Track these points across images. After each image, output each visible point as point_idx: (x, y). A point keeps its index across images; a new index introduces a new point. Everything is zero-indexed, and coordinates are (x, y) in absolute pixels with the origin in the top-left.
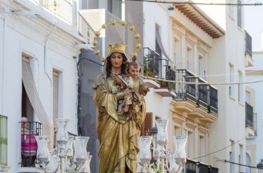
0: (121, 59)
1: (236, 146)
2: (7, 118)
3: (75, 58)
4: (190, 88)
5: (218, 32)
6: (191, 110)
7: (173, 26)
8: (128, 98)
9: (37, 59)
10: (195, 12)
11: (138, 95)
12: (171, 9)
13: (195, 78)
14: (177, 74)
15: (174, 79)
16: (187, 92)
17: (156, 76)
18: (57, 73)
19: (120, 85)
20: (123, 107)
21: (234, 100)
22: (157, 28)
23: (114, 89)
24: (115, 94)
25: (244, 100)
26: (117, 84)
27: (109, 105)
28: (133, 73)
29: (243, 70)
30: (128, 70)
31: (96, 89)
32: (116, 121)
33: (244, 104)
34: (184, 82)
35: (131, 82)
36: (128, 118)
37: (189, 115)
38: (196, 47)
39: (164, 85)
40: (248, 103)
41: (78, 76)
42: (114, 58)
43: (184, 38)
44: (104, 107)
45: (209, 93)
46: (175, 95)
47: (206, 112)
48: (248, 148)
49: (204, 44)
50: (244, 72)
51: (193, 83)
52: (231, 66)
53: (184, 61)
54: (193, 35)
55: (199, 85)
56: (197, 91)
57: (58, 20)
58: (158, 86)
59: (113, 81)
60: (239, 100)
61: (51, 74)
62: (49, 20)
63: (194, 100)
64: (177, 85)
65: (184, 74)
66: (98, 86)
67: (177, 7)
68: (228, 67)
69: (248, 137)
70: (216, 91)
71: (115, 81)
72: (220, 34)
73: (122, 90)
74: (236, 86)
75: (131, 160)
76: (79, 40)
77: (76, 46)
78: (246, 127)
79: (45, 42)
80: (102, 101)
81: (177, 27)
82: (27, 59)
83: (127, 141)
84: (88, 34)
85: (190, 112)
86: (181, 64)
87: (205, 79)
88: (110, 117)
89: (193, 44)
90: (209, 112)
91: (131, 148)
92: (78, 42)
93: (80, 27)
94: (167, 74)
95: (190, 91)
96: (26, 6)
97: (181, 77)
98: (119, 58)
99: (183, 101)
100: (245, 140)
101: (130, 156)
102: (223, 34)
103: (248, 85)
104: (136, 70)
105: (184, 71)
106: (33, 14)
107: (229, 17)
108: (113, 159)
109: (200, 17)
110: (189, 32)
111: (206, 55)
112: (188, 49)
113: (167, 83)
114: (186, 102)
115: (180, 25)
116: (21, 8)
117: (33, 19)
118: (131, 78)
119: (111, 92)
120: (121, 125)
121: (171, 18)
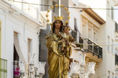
0: (60, 24)
1: (111, 74)
2: (7, 61)
3: (38, 33)
4: (90, 47)
5: (103, 22)
6: (90, 57)
7: (82, 19)
8: (64, 44)
9: (20, 34)
10: (92, 13)
11: (68, 42)
12: (81, 11)
13: (92, 43)
14: (84, 41)
15: (83, 43)
16: (89, 49)
17: (75, 42)
18: (29, 40)
19: (59, 37)
20: (61, 48)
21: (110, 53)
22: (75, 20)
23: (57, 39)
24: (57, 41)
25: (114, 52)
26: (58, 36)
27: (54, 47)
28: (66, 31)
29: (114, 39)
30: (64, 29)
31: (47, 39)
32: (57, 55)
33: (115, 55)
34: (87, 44)
35: (65, 36)
36: (63, 54)
37: (89, 60)
38: (92, 28)
39: (78, 46)
40: (116, 54)
41: (39, 41)
42: (57, 23)
43: (87, 24)
44: (51, 48)
45: (98, 49)
46: (83, 50)
47: (97, 58)
48: (116, 74)
49: (96, 27)
50: (114, 40)
51: (91, 45)
52: (109, 37)
53: (87, 35)
54: (91, 23)
55: (94, 46)
56: (93, 48)
57: (30, 16)
58: (76, 46)
59: (56, 35)
60: (112, 53)
61: (27, 41)
62: (26, 16)
63: (92, 52)
64: (84, 46)
65: (87, 41)
66: (48, 37)
67: (84, 10)
68: (107, 37)
69: (116, 70)
70: (102, 49)
71: (57, 35)
72: (104, 22)
73: (60, 40)
74: (111, 46)
75: (65, 75)
76: (40, 25)
77: (38, 28)
78: (115, 65)
79: (24, 26)
80: (50, 45)
81: (84, 19)
82: (16, 33)
83: (63, 65)
84: (44, 23)
85: (90, 58)
86: (86, 36)
87: (97, 43)
88: (54, 53)
89: (91, 27)
90: (99, 58)
91: (65, 69)
92: (39, 26)
93: (40, 19)
94: (80, 41)
95: (90, 48)
96: (16, 10)
97: (86, 42)
98: (59, 23)
99: (87, 53)
100: (115, 71)
101: (64, 73)
102: (105, 22)
103: (116, 46)
104: (68, 29)
105: (87, 40)
106: (19, 14)
107: (108, 15)
108: (56, 74)
109: (94, 15)
110: (89, 22)
111: (97, 32)
112: (89, 30)
113: (79, 45)
114: (88, 54)
115: (86, 19)
116: (13, 11)
117: (19, 16)
118: (65, 33)
119: (55, 40)
120: (60, 57)
121: (81, 15)
